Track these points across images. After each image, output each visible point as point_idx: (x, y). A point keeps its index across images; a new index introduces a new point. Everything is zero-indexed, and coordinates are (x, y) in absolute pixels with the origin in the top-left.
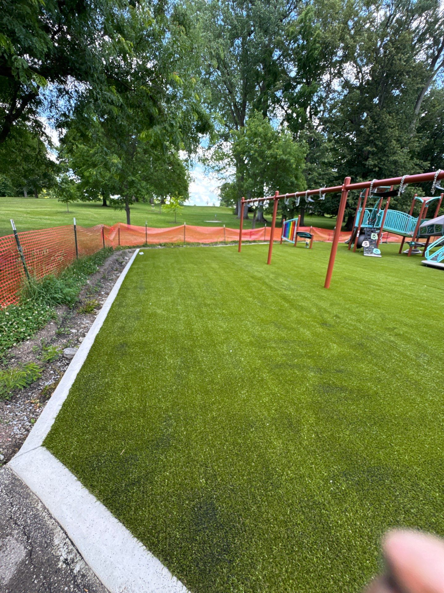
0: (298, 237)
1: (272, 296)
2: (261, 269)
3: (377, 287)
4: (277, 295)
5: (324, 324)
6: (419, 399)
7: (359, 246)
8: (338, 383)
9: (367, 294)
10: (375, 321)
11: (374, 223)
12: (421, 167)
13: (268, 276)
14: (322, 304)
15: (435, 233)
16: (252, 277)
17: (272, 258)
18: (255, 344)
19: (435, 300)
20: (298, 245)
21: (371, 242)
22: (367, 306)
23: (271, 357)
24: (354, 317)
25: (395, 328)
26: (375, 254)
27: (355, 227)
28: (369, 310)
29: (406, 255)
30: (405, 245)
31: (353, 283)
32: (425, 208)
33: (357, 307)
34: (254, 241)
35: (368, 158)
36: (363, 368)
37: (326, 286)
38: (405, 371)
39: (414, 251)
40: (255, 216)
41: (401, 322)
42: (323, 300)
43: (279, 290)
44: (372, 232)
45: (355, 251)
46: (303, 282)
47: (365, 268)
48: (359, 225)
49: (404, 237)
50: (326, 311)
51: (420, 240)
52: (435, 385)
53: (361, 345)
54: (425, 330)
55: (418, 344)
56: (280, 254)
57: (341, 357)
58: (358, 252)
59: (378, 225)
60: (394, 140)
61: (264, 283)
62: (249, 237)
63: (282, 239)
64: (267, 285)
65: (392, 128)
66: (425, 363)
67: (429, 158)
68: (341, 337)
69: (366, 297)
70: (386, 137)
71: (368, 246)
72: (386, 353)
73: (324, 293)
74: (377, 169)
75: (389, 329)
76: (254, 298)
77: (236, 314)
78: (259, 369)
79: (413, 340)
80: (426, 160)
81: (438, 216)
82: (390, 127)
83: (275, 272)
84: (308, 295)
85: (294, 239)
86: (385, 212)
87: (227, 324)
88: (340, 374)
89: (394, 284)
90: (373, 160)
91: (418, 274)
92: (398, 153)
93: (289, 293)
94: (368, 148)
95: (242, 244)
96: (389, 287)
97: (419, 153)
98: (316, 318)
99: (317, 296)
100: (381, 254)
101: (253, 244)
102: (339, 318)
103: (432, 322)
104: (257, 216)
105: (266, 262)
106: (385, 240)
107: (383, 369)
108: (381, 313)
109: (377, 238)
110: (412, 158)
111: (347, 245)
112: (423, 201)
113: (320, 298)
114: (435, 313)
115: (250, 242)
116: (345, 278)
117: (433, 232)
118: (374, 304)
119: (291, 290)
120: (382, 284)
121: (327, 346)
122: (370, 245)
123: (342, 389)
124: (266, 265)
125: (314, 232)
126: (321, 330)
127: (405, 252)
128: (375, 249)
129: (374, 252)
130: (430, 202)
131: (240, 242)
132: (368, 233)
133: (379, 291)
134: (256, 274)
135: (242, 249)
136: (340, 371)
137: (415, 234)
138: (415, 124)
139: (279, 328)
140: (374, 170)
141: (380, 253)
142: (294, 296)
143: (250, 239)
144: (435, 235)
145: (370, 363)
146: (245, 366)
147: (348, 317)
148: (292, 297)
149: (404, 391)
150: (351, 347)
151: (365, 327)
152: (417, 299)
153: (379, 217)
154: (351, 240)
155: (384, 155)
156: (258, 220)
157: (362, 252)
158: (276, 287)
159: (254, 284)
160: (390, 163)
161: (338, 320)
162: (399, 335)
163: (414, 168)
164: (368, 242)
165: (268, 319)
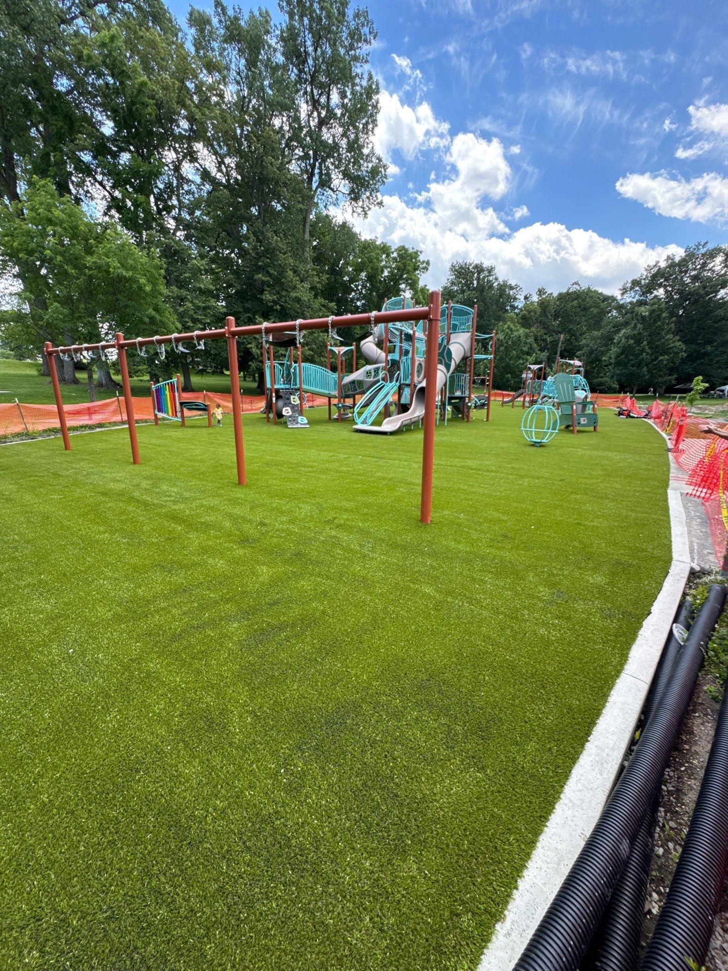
0: (185, 410)
1: (150, 518)
2: (119, 475)
3: (310, 469)
4: (159, 515)
5: (244, 541)
6: (369, 598)
7: (280, 415)
8: (275, 622)
9: (298, 481)
10: (312, 516)
11: (290, 381)
12: (329, 309)
13: (138, 486)
14: (238, 511)
15: (358, 391)
16: (104, 494)
17: (141, 452)
18: (126, 616)
19: (371, 471)
20: (187, 423)
21: (293, 407)
22: (300, 499)
23: (160, 627)
24: (285, 519)
25: (335, 518)
26: (301, 424)
27: (268, 389)
28: (304, 502)
29: (336, 420)
30: (333, 408)
31: (279, 470)
32: (342, 361)
33: (288, 503)
34: (100, 425)
35: (263, 290)
36: (304, 586)
37: (241, 481)
38: (352, 569)
39: (344, 414)
40: (90, 377)
41: (340, 509)
42: (239, 504)
43: (161, 506)
44: (291, 394)
45: (276, 423)
46: (205, 483)
47: (293, 446)
48: (272, 385)
49: (330, 398)
50: (245, 520)
51: (347, 400)
52: (381, 574)
53: (298, 555)
54: (365, 510)
55: (361, 531)
56: (158, 442)
57: (275, 582)
58: (281, 423)
59: (296, 385)
60: (290, 270)
61: (132, 499)
62: (87, 417)
63: (156, 415)
64: (138, 501)
65: (284, 254)
66: (369, 551)
67: (335, 298)
68: (271, 553)
69: (297, 486)
70: (280, 265)
71: (290, 413)
72: (329, 554)
73: (239, 493)
74: (278, 307)
75: (328, 522)
76: (113, 532)
77: (73, 574)
78: (138, 660)
79: (355, 527)
80: (332, 301)
81: (357, 370)
82: (281, 252)
83: (152, 475)
84: (214, 502)
85: (179, 414)
86: (300, 366)
87: (53, 601)
88: (275, 608)
89: (328, 461)
90: (270, 294)
91: (352, 443)
92: (299, 289)
93: (182, 506)
94: (260, 276)
95: (71, 434)
96: (323, 466)
97: (322, 291)
98: (231, 536)
99: (230, 500)
100: (309, 423)
101: (98, 430)
102: (265, 525)
103: (371, 500)
104: (95, 376)
105: (132, 460)
106: (310, 404)
107: (328, 577)
108: (317, 503)
109: (298, 402)
110: (316, 296)
111: (265, 416)
112: (337, 352)
113: (234, 502)
114: (373, 487)
115: (91, 427)
116: (267, 464)
117: (356, 390)
118: (308, 492)
119: (185, 500)
120: (315, 464)
121: (253, 573)
122: (293, 412)
123: (281, 628)
124: (131, 467)
125: (211, 399)
126: (241, 552)
127: (335, 417)
128: (300, 418)
129: (299, 421)
130: (345, 353)
131: (63, 430)
132: (286, 396)
133: (312, 474)
134: (112, 485)
135: (72, 444)
136: (276, 603)
137: (339, 394)
138: (309, 254)
139: (169, 571)
140: (275, 308)
141: (306, 421)
142: (191, 509)
143: (90, 422)
144: (358, 394)
145: (312, 575)
146: (107, 666)
147: (277, 521)
148: (188, 512)
149: (353, 595)
150: (286, 562)
151: (300, 528)
152: (353, 475)
153: (295, 373)
154: (266, 407)
155: (283, 289)
156: (100, 385)
157: (285, 423)
158: (156, 502)
159: (110, 505)
160: (293, 300)
161: (264, 529)
162: (341, 525)
163: (321, 309)
164: (288, 408)
165: (147, 562)
